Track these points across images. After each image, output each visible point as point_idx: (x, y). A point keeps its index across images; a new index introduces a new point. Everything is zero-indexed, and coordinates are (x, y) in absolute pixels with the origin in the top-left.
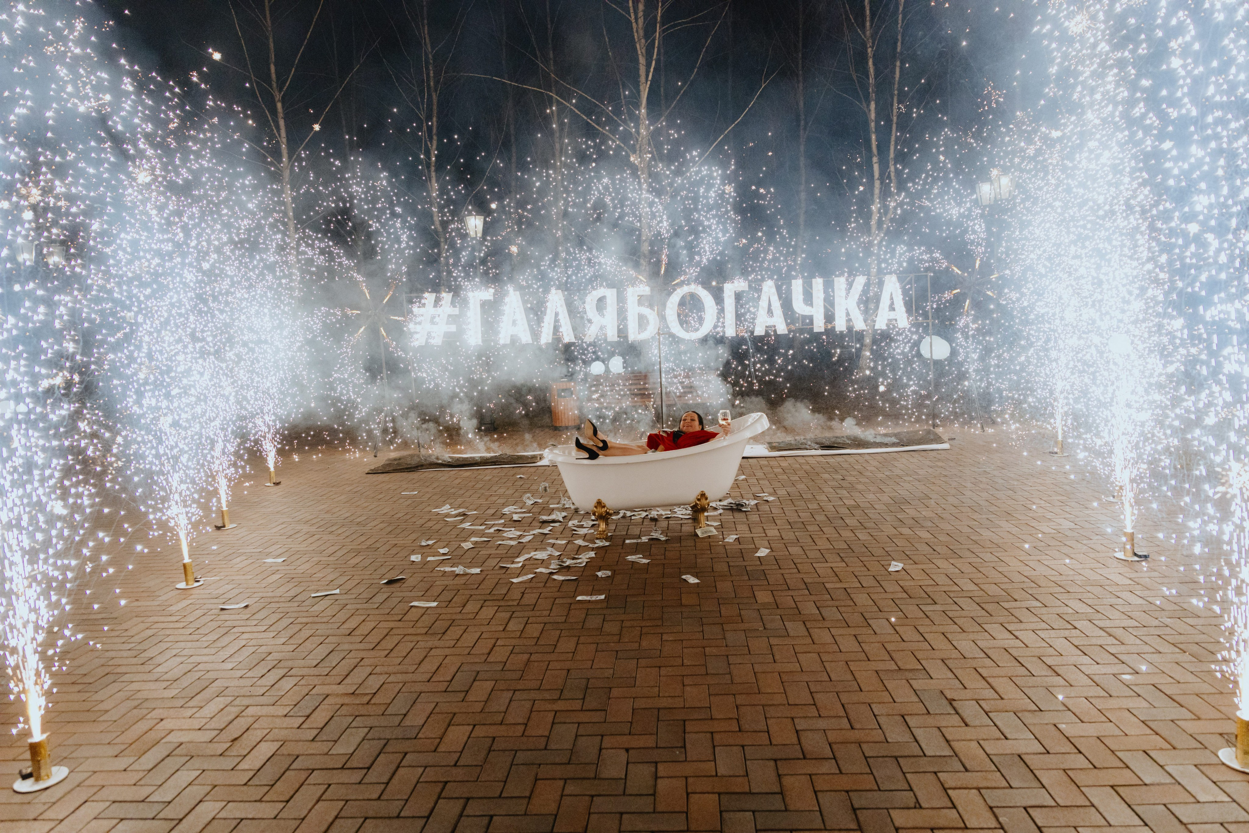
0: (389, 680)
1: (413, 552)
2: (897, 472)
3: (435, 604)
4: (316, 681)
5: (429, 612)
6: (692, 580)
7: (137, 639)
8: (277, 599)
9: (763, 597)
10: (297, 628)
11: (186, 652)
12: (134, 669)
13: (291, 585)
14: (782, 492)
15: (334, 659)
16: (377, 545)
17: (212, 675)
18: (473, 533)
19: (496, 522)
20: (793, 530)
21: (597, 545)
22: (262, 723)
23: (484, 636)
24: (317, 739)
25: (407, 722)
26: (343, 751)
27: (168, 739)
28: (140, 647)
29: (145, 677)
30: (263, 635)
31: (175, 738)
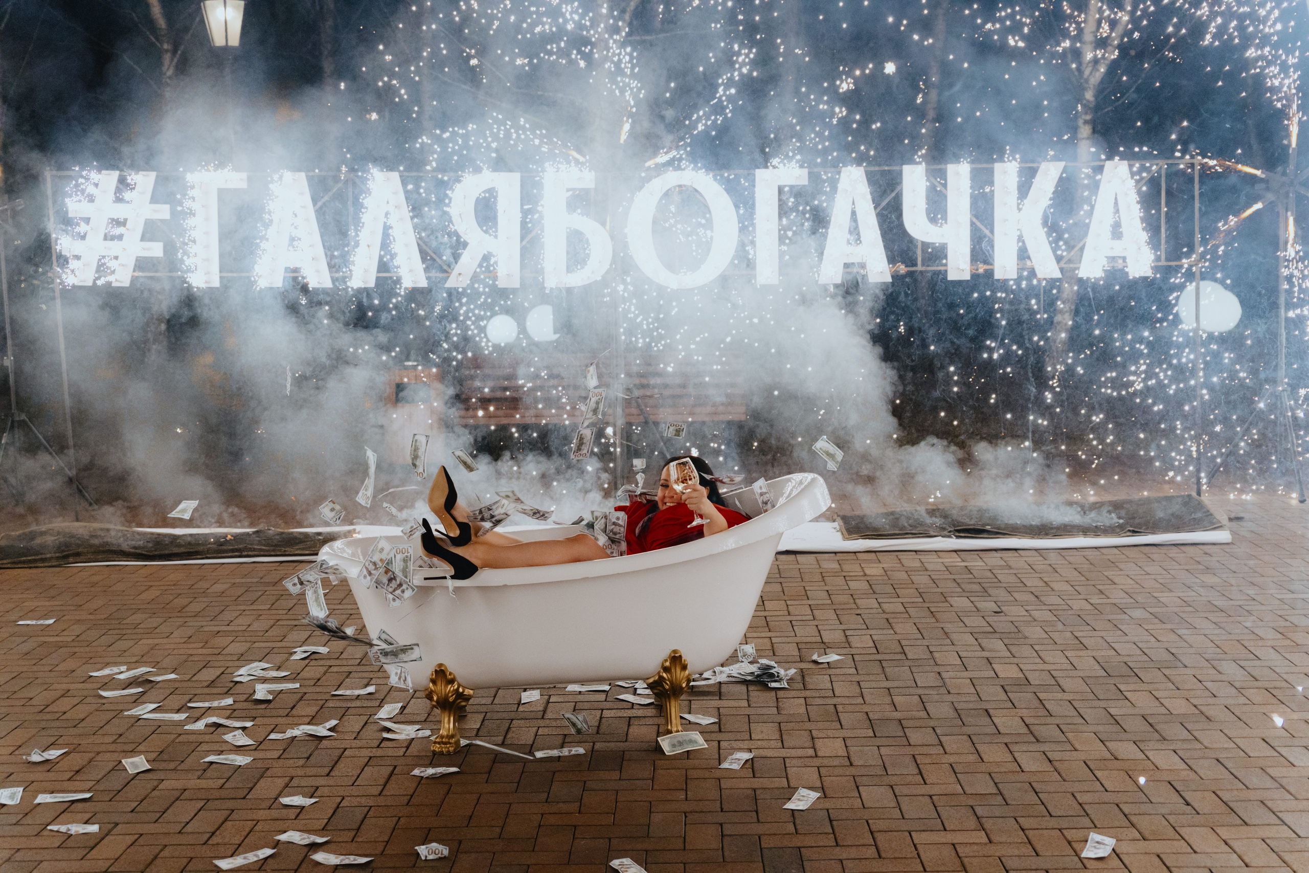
14: (861, 642)
19: (215, 704)
20: (878, 741)
21: (431, 771)
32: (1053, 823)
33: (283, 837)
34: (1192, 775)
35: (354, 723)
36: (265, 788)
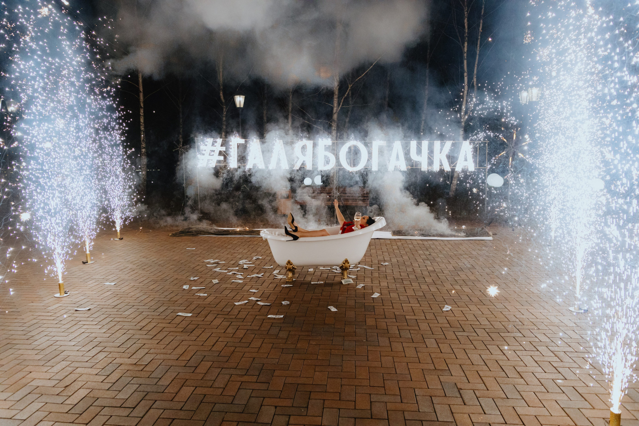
0: (156, 358)
1: (185, 284)
3: (190, 315)
4: (116, 355)
5: (186, 319)
6: (333, 309)
7: (27, 325)
8: (106, 307)
9: (370, 322)
10: (113, 324)
11: (52, 334)
12: (22, 342)
13: (116, 298)
14: (394, 260)
15: (129, 344)
16: (167, 278)
17: (62, 348)
18: (220, 274)
19: (234, 269)
20: (396, 283)
21: (286, 285)
22: (84, 378)
23: (213, 335)
24: (110, 389)
25: (160, 383)
26: (122, 397)
27: (31, 384)
28: (28, 329)
29: (28, 347)
30: (95, 327)
31: (35, 383)
32: (437, 303)
33: (250, 299)
34: (473, 293)
35: (267, 274)
36: (246, 288)
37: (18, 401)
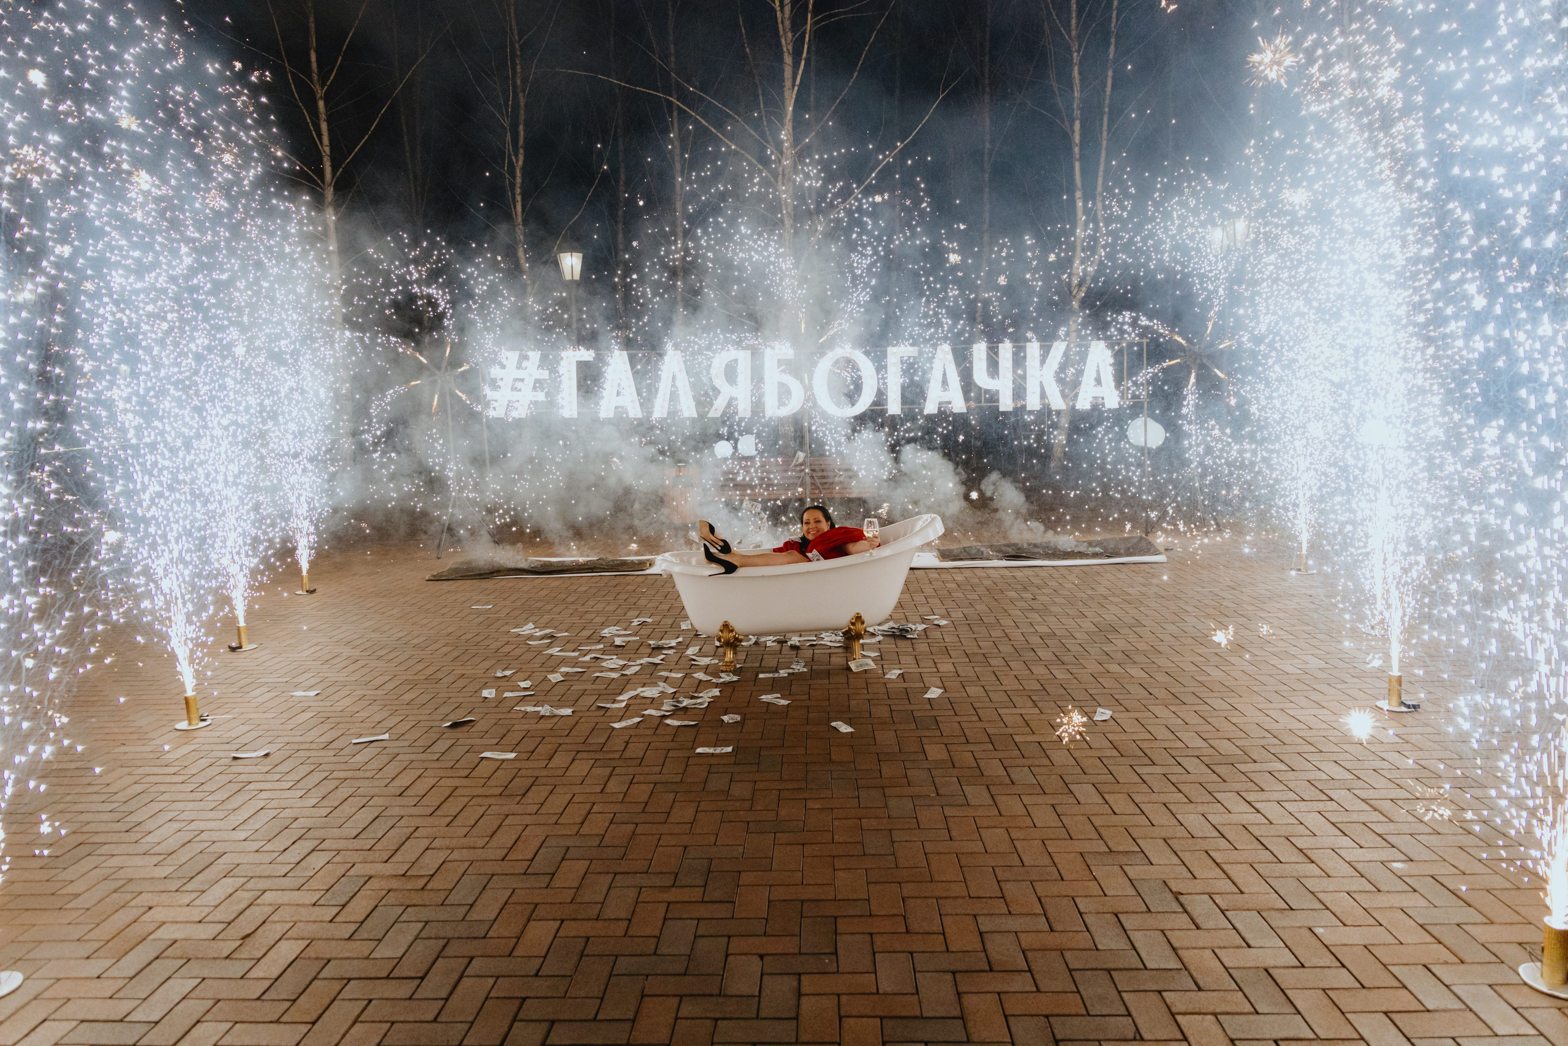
0: (451, 858)
1: (485, 686)
2: (1102, 590)
3: (512, 755)
4: (354, 857)
5: (504, 765)
6: (845, 728)
7: (121, 797)
8: (306, 746)
9: (935, 752)
10: (331, 785)
11: (182, 817)
12: (115, 838)
13: (326, 727)
14: (957, 615)
15: (379, 828)
16: (440, 675)
17: (218, 848)
18: (563, 661)
19: (593, 648)
20: (972, 664)
22: (283, 914)
23: (575, 800)
24: (355, 937)
25: (474, 916)
26: (388, 954)
27: (158, 934)
28: (124, 808)
29: (131, 849)
30: (287, 794)
31: (167, 933)
33: (646, 712)
34: (1153, 680)
37: (132, 978)
